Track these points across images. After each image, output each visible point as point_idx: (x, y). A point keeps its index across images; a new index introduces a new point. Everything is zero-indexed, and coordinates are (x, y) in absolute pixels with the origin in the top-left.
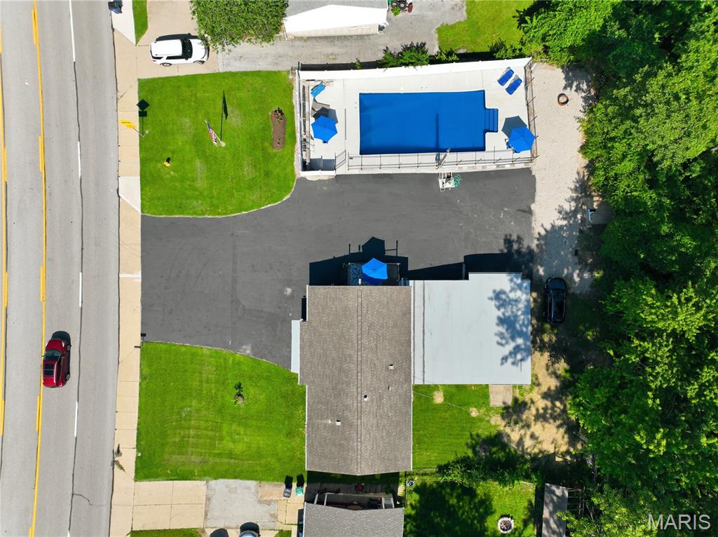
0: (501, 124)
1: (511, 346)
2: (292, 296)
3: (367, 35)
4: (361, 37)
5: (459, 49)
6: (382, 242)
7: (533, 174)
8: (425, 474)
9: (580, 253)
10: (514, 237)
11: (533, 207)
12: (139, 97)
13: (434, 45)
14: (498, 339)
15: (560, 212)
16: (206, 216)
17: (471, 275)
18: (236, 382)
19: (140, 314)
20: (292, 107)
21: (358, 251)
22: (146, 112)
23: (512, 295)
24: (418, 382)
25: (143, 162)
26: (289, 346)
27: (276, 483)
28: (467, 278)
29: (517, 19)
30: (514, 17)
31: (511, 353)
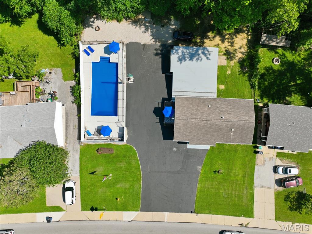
0: (107, 56)
1: (201, 55)
2: (177, 148)
3: (66, 111)
4: (67, 114)
5: (73, 72)
6: (155, 108)
7: (128, 43)
8: (254, 94)
9: (163, 25)
10: (155, 52)
11: (142, 44)
12: (89, 211)
13: (71, 83)
14: (199, 61)
15: (145, 32)
16: (141, 183)
17: (171, 71)
18: (213, 173)
19: (183, 213)
20: (96, 145)
21: (159, 119)
22: (95, 208)
23: (180, 54)
24: (215, 95)
25: (117, 210)
26: (198, 150)
27: (256, 158)
28: (172, 73)
29: (62, 47)
30: (61, 48)
31: (205, 56)
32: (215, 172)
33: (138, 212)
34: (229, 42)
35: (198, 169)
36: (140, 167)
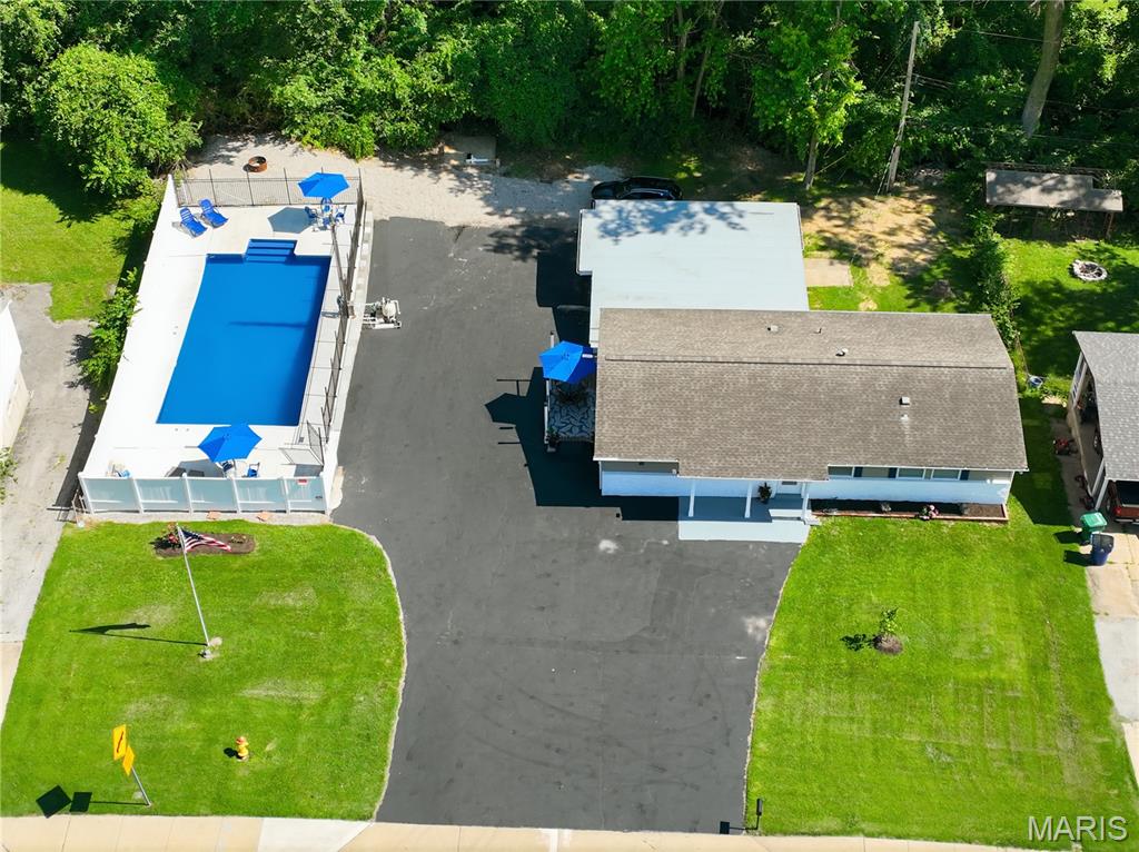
0: (283, 236)
2: (618, 539)
5: (108, 293)
6: (500, 397)
7: (388, 219)
9: (546, 177)
11: (451, 224)
17: (583, 266)
20: (156, 524)
21: (514, 430)
22: (77, 795)
25: (223, 805)
26: (745, 545)
28: (587, 279)
29: (75, 224)
30: (69, 226)
32: (854, 642)
33: (363, 825)
35: (750, 631)
36: (401, 617)
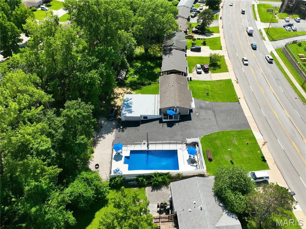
1: (128, 102)
5: (136, 189)
6: (168, 126)
8: (154, 83)
9: (101, 127)
10: (121, 132)
11: (114, 139)
12: (267, 163)
13: (148, 191)
14: (132, 103)
15: (104, 138)
18: (209, 96)
19: (242, 107)
20: (206, 164)
22: (262, 158)
23: (126, 112)
24: (157, 95)
25: (256, 143)
27: (194, 80)
31: (129, 100)
33: (252, 130)
34: (119, 95)
